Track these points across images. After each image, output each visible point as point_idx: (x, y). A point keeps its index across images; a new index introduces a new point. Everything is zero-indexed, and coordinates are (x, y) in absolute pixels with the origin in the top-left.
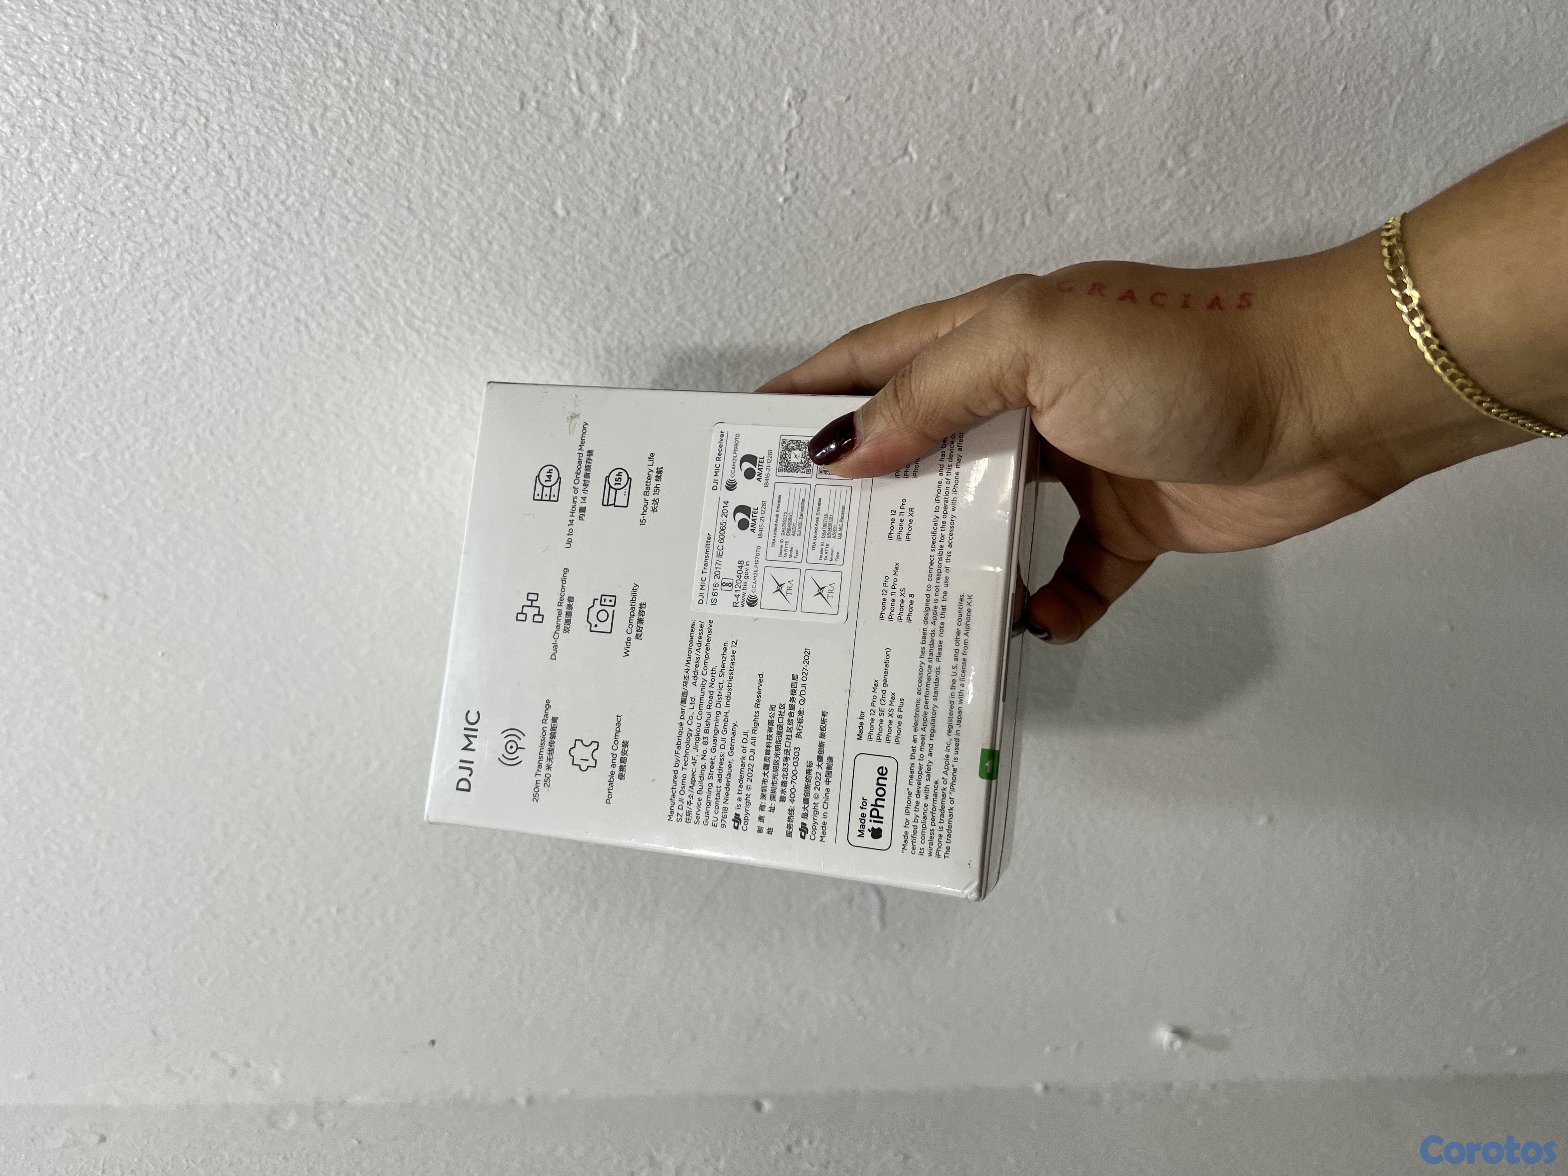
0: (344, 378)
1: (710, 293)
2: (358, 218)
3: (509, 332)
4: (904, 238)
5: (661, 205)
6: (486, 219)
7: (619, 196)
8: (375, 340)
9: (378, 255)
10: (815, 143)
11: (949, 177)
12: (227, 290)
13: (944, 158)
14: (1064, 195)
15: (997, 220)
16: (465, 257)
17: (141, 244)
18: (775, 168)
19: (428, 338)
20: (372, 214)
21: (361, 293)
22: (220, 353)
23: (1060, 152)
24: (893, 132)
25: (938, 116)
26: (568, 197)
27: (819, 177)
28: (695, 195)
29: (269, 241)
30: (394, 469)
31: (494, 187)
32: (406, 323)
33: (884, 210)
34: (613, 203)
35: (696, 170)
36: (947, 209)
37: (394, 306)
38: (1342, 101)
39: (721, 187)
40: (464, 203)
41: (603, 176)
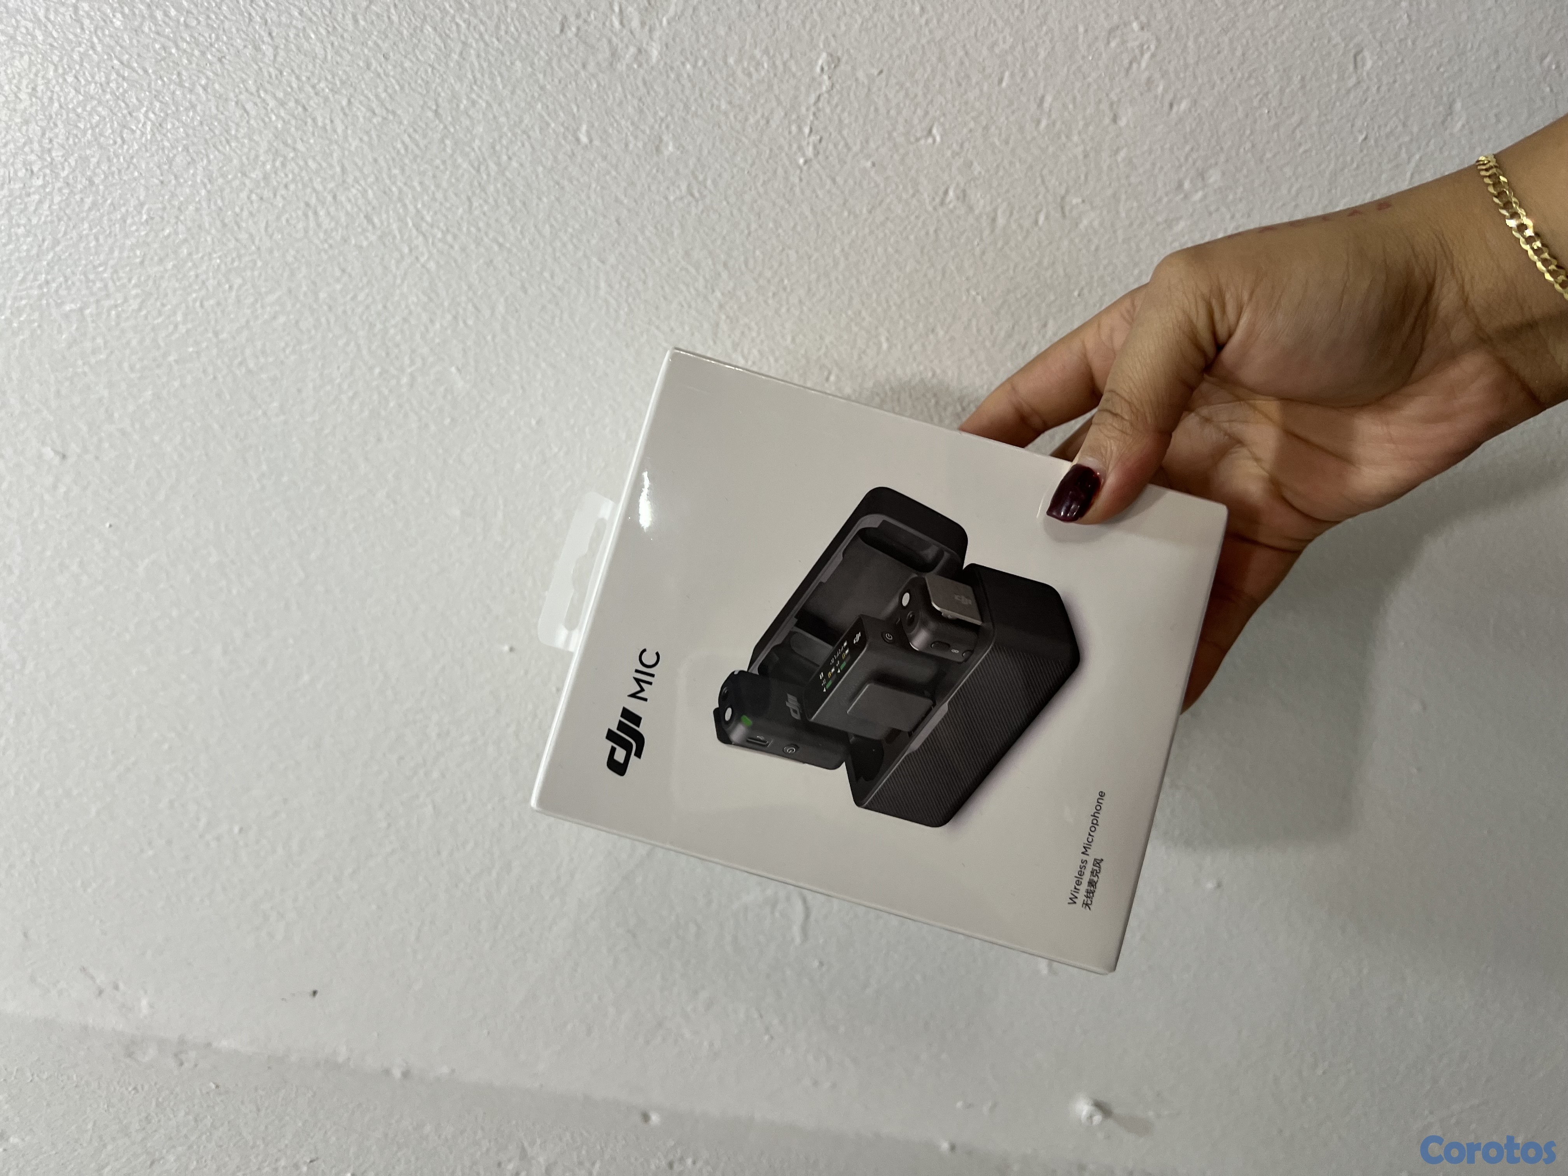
0: (343, 271)
1: (719, 242)
2: (384, 112)
3: (515, 250)
4: (917, 217)
5: (684, 148)
6: (509, 134)
7: (643, 132)
8: (380, 238)
9: (398, 152)
10: (843, 110)
11: (969, 165)
12: (242, 165)
13: (966, 145)
14: (1080, 200)
15: (1011, 214)
16: (483, 168)
17: (167, 104)
18: (800, 129)
19: (433, 243)
20: (399, 112)
21: (375, 188)
22: (224, 225)
23: (1080, 157)
24: (920, 112)
25: (966, 103)
26: (593, 126)
27: (842, 143)
28: (718, 143)
29: (293, 122)
30: (377, 370)
31: (523, 104)
32: (414, 225)
33: (901, 187)
34: (636, 138)
35: (723, 118)
36: (963, 196)
37: (405, 206)
38: (1361, 151)
39: (744, 139)
40: (491, 116)
41: (630, 109)
